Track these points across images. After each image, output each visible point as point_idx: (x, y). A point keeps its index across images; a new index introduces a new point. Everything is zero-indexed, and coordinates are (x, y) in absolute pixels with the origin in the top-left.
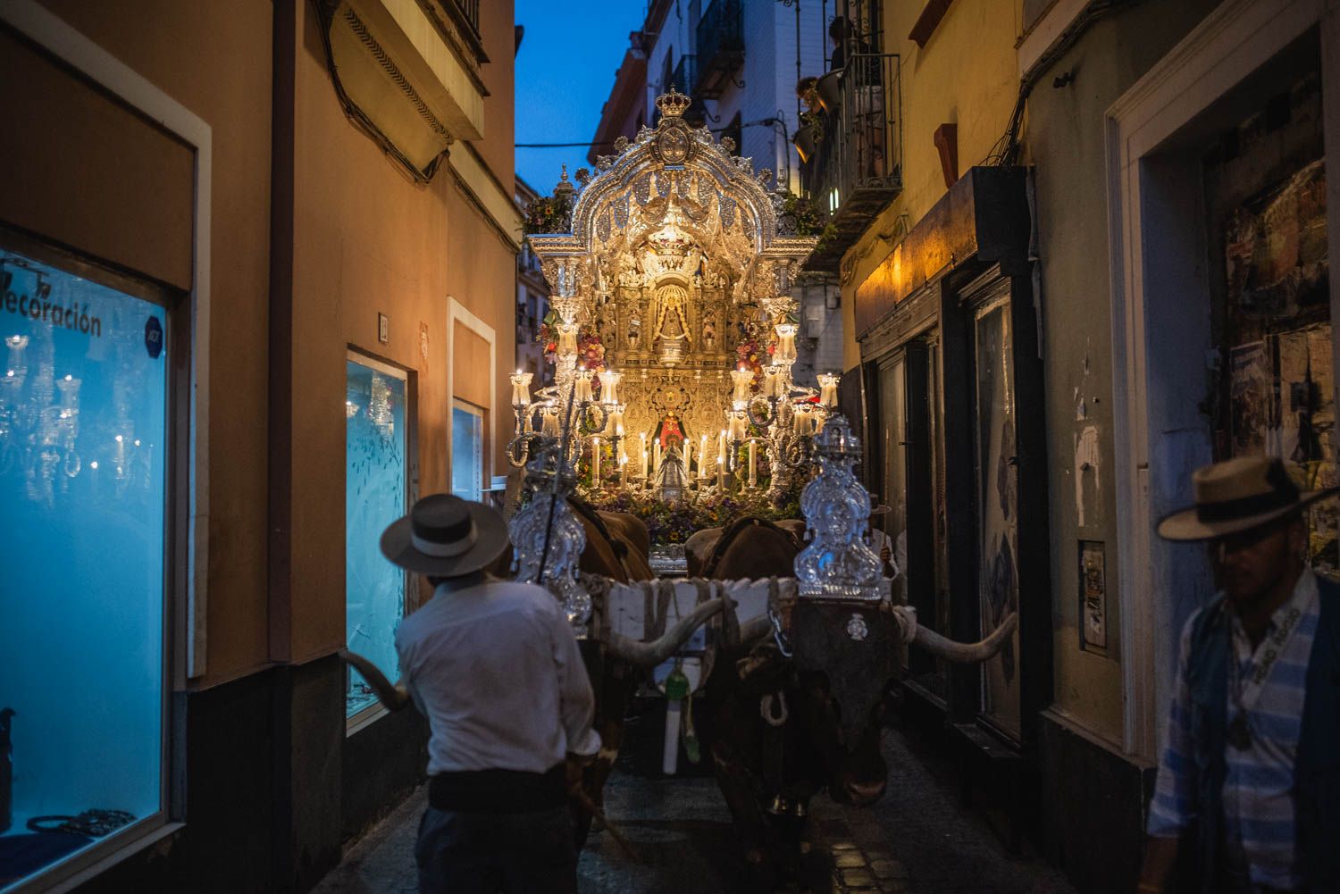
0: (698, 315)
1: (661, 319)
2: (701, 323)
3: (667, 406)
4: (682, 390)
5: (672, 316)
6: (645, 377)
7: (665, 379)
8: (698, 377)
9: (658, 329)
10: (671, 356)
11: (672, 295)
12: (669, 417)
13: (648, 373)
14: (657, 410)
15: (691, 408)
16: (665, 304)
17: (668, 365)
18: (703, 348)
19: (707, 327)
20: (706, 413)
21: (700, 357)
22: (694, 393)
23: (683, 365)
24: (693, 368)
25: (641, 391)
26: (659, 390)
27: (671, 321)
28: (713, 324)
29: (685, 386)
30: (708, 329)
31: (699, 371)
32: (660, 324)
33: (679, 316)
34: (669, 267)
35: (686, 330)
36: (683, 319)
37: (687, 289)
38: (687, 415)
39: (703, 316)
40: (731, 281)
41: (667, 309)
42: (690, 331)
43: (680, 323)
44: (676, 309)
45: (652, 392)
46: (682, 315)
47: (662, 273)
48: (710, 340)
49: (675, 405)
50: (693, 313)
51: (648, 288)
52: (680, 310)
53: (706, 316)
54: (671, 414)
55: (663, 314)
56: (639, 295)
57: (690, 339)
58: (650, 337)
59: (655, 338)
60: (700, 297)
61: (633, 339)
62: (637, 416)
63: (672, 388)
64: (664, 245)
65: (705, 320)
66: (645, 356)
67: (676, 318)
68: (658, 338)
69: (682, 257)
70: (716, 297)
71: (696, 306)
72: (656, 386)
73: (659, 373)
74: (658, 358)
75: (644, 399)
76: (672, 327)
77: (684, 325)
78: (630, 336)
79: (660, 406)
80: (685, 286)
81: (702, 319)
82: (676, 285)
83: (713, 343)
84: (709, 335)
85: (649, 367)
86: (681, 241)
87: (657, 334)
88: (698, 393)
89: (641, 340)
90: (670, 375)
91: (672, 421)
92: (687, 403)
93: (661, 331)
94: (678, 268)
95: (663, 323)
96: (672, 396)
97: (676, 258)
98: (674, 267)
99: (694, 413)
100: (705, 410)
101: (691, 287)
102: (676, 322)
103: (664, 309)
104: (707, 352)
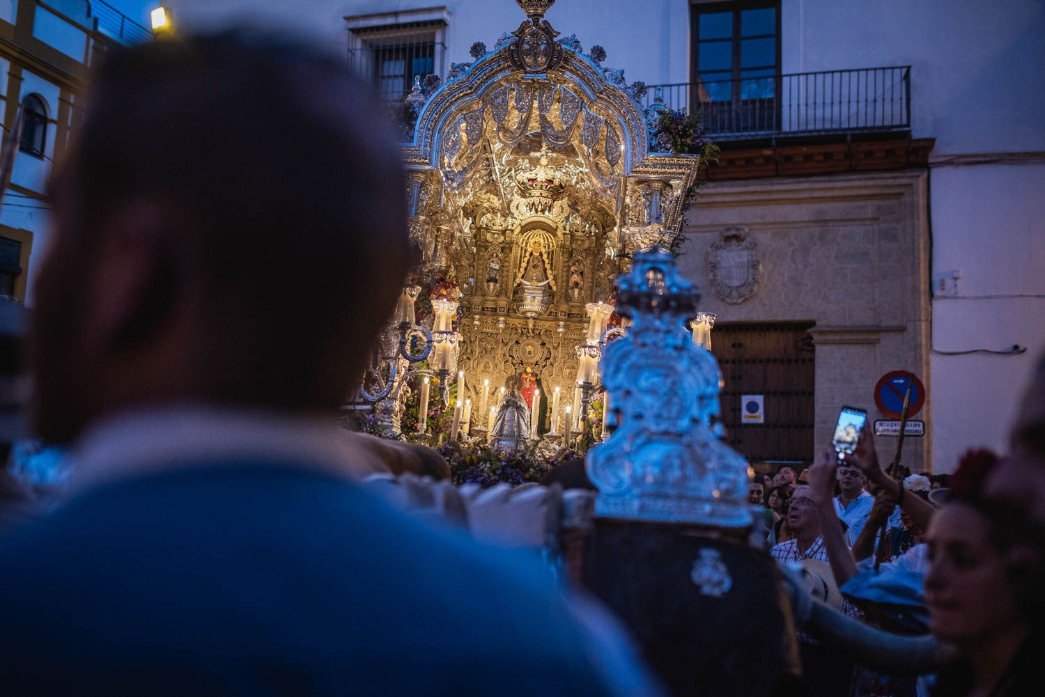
0: (565, 262)
1: (524, 265)
2: (568, 271)
3: (525, 361)
4: (543, 344)
5: (536, 262)
6: (501, 326)
7: (525, 331)
8: (561, 330)
9: (520, 275)
10: (533, 303)
11: (537, 239)
12: (527, 373)
13: (505, 322)
14: (514, 365)
15: (552, 365)
16: (530, 250)
17: (529, 315)
18: (568, 298)
19: (575, 276)
20: (568, 371)
21: (564, 307)
22: (555, 348)
23: (545, 316)
24: (557, 320)
25: (497, 343)
26: (517, 342)
27: (535, 267)
28: (582, 274)
29: (546, 340)
30: (575, 278)
31: (562, 323)
32: (522, 270)
33: (543, 262)
34: (537, 211)
35: (551, 277)
36: (548, 266)
37: (555, 235)
38: (546, 372)
39: (570, 264)
40: (603, 228)
41: (531, 254)
42: (555, 278)
43: (545, 270)
44: (541, 254)
45: (510, 345)
46: (547, 261)
47: (528, 216)
48: (576, 291)
49: (534, 360)
50: (561, 259)
51: (512, 231)
52: (545, 256)
53: (574, 264)
54: (529, 370)
55: (526, 260)
56: (502, 238)
57: (554, 288)
58: (510, 283)
59: (515, 285)
60: (568, 243)
61: (492, 284)
62: (491, 369)
63: (531, 341)
64: (532, 186)
65: (572, 269)
66: (503, 302)
67: (540, 264)
68: (519, 285)
69: (551, 201)
70: (586, 245)
71: (563, 253)
72: (515, 338)
73: (517, 322)
74: (518, 307)
75: (499, 351)
76: (535, 273)
77: (549, 272)
78: (488, 281)
79: (516, 361)
80: (552, 231)
81: (569, 267)
82: (543, 230)
83: (580, 294)
84: (576, 285)
85: (508, 315)
86: (550, 181)
87: (518, 280)
88: (560, 348)
89: (501, 286)
90: (531, 326)
91: (529, 377)
92: (549, 359)
93: (522, 278)
94: (547, 213)
95: (526, 269)
96: (532, 350)
97: (544, 200)
98: (543, 211)
99: (555, 370)
100: (568, 368)
101: (559, 233)
102: (540, 268)
103: (528, 254)
104: (573, 304)
